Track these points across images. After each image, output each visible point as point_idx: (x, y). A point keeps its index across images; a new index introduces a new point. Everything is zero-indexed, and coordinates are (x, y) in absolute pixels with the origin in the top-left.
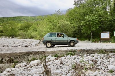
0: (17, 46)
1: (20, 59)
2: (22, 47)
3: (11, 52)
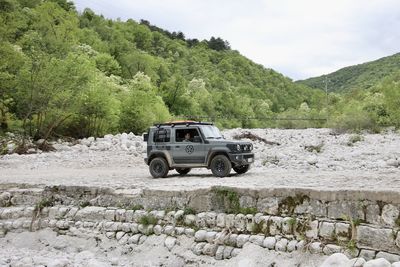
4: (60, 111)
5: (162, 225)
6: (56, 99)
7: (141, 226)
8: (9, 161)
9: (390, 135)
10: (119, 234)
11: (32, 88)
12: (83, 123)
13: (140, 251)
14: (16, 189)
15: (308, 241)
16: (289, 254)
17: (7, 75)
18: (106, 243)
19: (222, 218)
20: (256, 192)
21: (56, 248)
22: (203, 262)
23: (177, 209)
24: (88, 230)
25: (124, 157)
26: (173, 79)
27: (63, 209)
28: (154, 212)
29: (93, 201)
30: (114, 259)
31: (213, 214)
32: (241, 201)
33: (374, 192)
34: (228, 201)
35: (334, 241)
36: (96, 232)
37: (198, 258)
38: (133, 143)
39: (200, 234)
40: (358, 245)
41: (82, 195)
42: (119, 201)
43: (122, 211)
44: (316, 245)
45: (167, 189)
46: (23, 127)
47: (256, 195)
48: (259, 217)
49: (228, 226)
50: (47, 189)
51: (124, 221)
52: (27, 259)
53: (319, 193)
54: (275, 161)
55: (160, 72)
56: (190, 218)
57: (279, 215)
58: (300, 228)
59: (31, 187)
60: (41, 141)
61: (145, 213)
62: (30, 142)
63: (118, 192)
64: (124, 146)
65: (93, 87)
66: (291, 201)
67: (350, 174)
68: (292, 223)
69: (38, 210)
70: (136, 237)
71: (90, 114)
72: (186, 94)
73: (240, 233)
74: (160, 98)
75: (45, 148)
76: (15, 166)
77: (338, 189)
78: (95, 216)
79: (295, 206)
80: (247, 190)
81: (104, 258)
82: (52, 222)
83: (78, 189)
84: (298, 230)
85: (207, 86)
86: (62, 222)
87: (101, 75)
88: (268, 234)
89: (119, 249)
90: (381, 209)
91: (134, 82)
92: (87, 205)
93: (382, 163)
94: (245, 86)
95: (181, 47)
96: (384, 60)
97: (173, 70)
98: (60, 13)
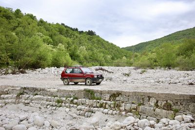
0: (176, 83)
1: (181, 107)
2: (184, 86)
3: (167, 92)
4: (29, 58)
5: (65, 103)
6: (27, 53)
7: (56, 103)
8: (8, 77)
9: (158, 70)
10: (48, 106)
11: (18, 49)
12: (38, 63)
13: (56, 113)
14: (10, 88)
15: (121, 111)
16: (113, 116)
17: (9, 44)
18: (43, 110)
19: (87, 101)
20: (101, 91)
21: (24, 111)
24: (37, 104)
25: (52, 76)
26: (73, 46)
27: (27, 96)
28: (62, 98)
29: (39, 93)
30: (46, 116)
31: (84, 99)
32: (95, 95)
33: (147, 93)
34: (90, 94)
35: (131, 111)
36: (40, 105)
37: (78, 116)
38: (56, 71)
39: (79, 107)
40: (140, 113)
41: (35, 91)
42: (49, 93)
43: (50, 97)
44: (124, 113)
45: (67, 89)
46: (15, 64)
47: (101, 93)
48: (102, 101)
49: (90, 104)
50: (22, 88)
52: (13, 115)
53: (125, 92)
54: (111, 79)
55: (68, 43)
56: (75, 101)
57: (110, 100)
58: (118, 106)
59: (16, 87)
60: (21, 69)
61: (58, 98)
62: (17, 70)
63: (48, 90)
65: (41, 49)
66: (114, 95)
67: (139, 85)
68: (115, 104)
69: (18, 96)
70: (54, 108)
71: (40, 59)
72: (78, 52)
73: (94, 107)
74: (68, 54)
75: (23, 72)
76: (11, 79)
78: (40, 99)
79: (116, 97)
80: (98, 91)
81: (42, 115)
82: (23, 101)
83: (33, 88)
85: (86, 49)
86: (27, 101)
87: (45, 44)
88: (105, 108)
89: (48, 112)
90: (149, 100)
91: (58, 47)
92: (37, 94)
93: (153, 81)
94: (101, 50)
95: (76, 34)
96: (156, 40)
97: (73, 43)
98: (30, 20)
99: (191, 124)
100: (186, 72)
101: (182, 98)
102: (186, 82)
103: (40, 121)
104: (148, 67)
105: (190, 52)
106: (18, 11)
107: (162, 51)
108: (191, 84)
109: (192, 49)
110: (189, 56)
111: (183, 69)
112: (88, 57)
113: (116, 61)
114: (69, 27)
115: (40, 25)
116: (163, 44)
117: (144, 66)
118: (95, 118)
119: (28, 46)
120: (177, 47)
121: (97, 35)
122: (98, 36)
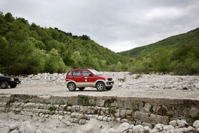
0: (170, 88)
1: (175, 111)
2: (178, 91)
3: (162, 97)
4: (20, 64)
5: (58, 110)
7: (49, 111)
9: (153, 75)
10: (41, 114)
11: (9, 54)
13: (48, 121)
15: (115, 117)
18: (35, 118)
19: (82, 108)
20: (96, 97)
21: (15, 120)
22: (74, 126)
23: (64, 104)
24: (28, 112)
25: (45, 83)
26: (67, 51)
27: (18, 104)
28: (55, 105)
29: (30, 100)
30: (38, 124)
31: (78, 106)
32: (90, 101)
33: (141, 98)
34: (84, 101)
35: (125, 117)
36: (31, 113)
37: (72, 124)
38: (49, 77)
39: (73, 114)
40: (135, 119)
41: (26, 98)
42: (41, 100)
43: (42, 105)
45: (60, 96)
46: (5, 70)
47: (96, 99)
48: (97, 107)
49: (84, 111)
50: (12, 95)
51: (43, 109)
52: (2, 124)
53: (120, 98)
56: (69, 108)
57: (104, 107)
58: (112, 112)
59: (6, 94)
61: (51, 106)
63: (40, 97)
64: (45, 78)
65: (34, 54)
66: (109, 101)
67: (134, 90)
68: (109, 110)
69: (8, 104)
70: (47, 115)
71: (33, 65)
73: (89, 114)
74: (62, 59)
77: (128, 97)
78: (31, 106)
79: (111, 103)
80: (92, 97)
81: (34, 124)
82: (14, 109)
83: (25, 95)
84: (112, 113)
85: (80, 54)
86: (17, 109)
87: (38, 49)
88: (100, 114)
89: (40, 120)
90: (144, 105)
91: (51, 52)
92: (28, 102)
93: (148, 86)
94: (96, 55)
95: (70, 39)
96: (151, 45)
97: (67, 48)
98: (22, 24)
99: (185, 128)
100: (180, 76)
101: (176, 103)
102: (180, 87)
103: (32, 130)
104: (143, 71)
105: (184, 57)
106: (9, 15)
107: (157, 56)
108: (185, 89)
109: (185, 54)
110: (183, 61)
111: (177, 73)
112: (82, 62)
113: (111, 66)
114: (62, 32)
115: (33, 30)
116: (157, 49)
117: (139, 71)
118: (89, 126)
119: (19, 51)
120: (172, 51)
121: (91, 39)
122: (93, 41)
